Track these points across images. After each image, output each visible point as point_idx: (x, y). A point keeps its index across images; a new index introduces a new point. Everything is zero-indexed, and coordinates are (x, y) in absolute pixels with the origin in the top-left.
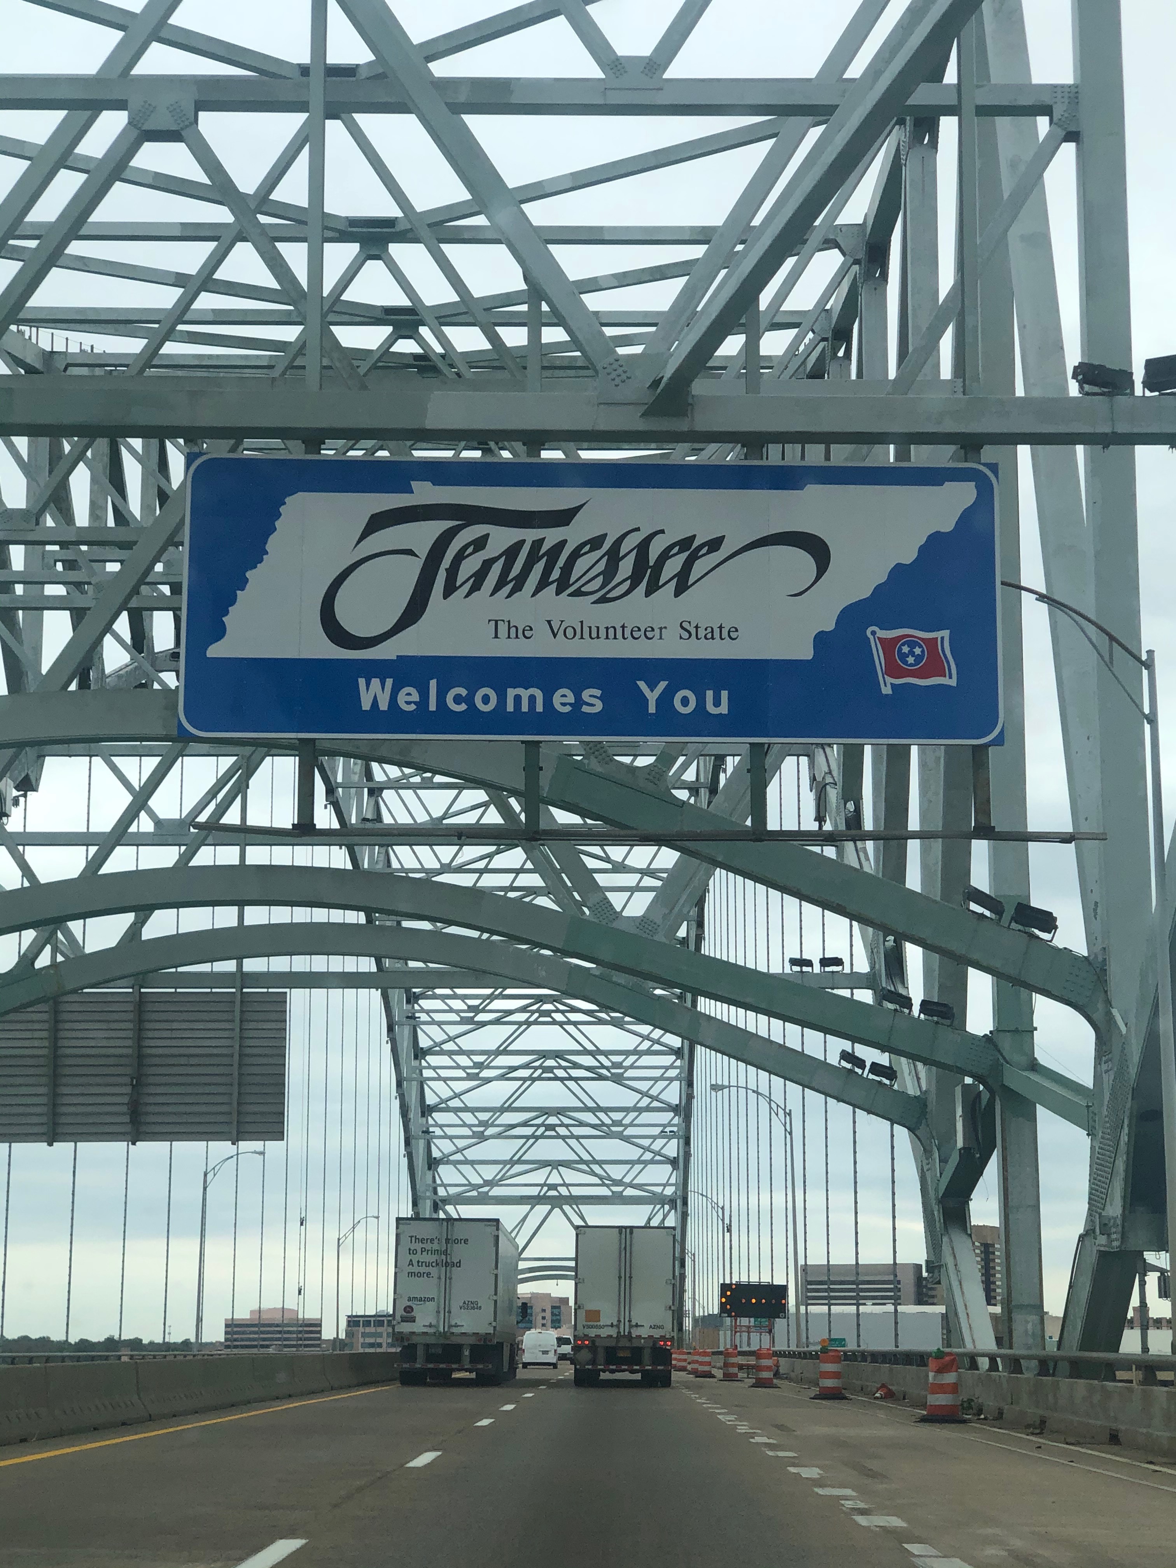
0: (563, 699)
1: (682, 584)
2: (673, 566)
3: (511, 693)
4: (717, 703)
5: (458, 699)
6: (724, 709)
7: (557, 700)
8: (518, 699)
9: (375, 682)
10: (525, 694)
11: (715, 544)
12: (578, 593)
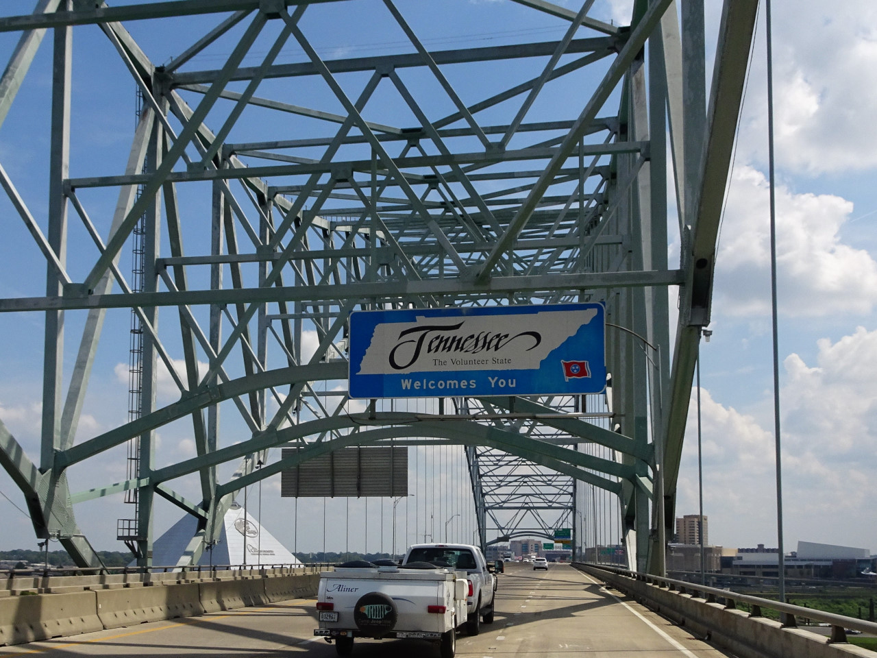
0: (464, 384)
1: (497, 348)
2: (494, 342)
3: (448, 382)
4: (512, 384)
5: (432, 385)
6: (514, 385)
7: (462, 384)
8: (450, 384)
9: (407, 380)
10: (452, 382)
11: (506, 336)
12: (466, 351)
